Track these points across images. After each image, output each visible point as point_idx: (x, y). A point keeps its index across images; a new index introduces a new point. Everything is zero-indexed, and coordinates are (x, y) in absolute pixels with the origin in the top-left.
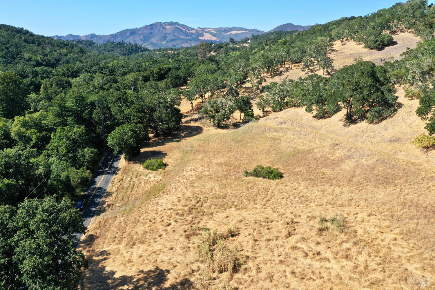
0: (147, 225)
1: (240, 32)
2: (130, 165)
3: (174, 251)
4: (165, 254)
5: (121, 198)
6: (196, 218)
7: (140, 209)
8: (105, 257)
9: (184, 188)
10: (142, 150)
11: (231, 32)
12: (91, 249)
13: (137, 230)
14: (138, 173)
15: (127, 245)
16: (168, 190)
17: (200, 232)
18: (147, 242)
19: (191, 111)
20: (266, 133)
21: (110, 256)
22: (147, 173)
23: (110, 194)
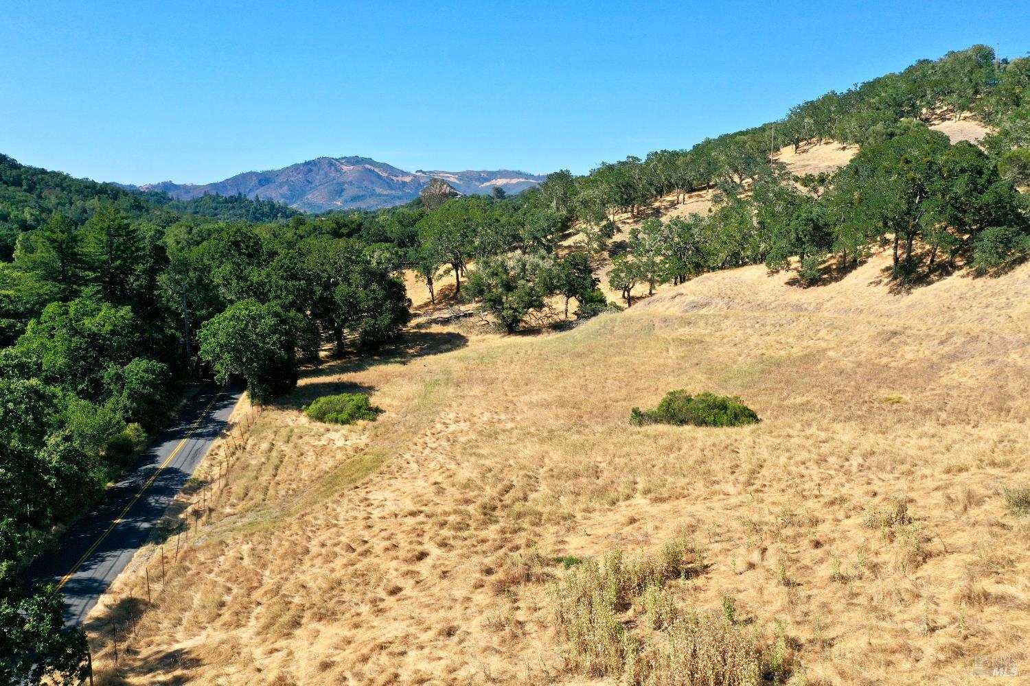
0: (338, 563)
1: (515, 181)
2: (265, 413)
3: (461, 641)
4: (426, 651)
5: (241, 492)
6: (515, 531)
7: (308, 518)
8: (178, 672)
9: (448, 461)
10: (301, 382)
11: (493, 182)
12: (123, 646)
13: (302, 578)
14: (292, 431)
15: (267, 627)
16: (394, 468)
17: (549, 570)
18: (348, 615)
19: (427, 304)
20: (657, 332)
21: (200, 670)
22: (322, 430)
23: (200, 485)
